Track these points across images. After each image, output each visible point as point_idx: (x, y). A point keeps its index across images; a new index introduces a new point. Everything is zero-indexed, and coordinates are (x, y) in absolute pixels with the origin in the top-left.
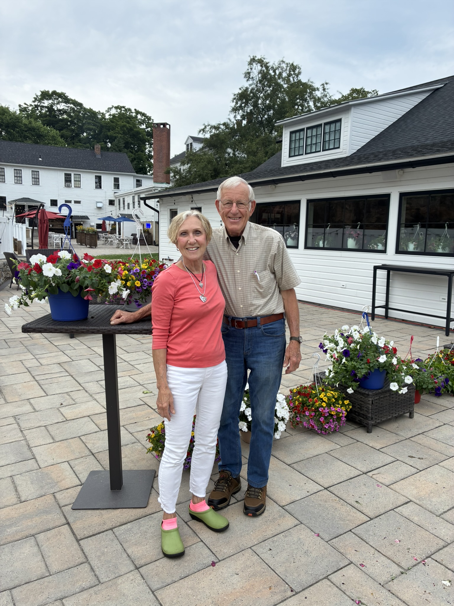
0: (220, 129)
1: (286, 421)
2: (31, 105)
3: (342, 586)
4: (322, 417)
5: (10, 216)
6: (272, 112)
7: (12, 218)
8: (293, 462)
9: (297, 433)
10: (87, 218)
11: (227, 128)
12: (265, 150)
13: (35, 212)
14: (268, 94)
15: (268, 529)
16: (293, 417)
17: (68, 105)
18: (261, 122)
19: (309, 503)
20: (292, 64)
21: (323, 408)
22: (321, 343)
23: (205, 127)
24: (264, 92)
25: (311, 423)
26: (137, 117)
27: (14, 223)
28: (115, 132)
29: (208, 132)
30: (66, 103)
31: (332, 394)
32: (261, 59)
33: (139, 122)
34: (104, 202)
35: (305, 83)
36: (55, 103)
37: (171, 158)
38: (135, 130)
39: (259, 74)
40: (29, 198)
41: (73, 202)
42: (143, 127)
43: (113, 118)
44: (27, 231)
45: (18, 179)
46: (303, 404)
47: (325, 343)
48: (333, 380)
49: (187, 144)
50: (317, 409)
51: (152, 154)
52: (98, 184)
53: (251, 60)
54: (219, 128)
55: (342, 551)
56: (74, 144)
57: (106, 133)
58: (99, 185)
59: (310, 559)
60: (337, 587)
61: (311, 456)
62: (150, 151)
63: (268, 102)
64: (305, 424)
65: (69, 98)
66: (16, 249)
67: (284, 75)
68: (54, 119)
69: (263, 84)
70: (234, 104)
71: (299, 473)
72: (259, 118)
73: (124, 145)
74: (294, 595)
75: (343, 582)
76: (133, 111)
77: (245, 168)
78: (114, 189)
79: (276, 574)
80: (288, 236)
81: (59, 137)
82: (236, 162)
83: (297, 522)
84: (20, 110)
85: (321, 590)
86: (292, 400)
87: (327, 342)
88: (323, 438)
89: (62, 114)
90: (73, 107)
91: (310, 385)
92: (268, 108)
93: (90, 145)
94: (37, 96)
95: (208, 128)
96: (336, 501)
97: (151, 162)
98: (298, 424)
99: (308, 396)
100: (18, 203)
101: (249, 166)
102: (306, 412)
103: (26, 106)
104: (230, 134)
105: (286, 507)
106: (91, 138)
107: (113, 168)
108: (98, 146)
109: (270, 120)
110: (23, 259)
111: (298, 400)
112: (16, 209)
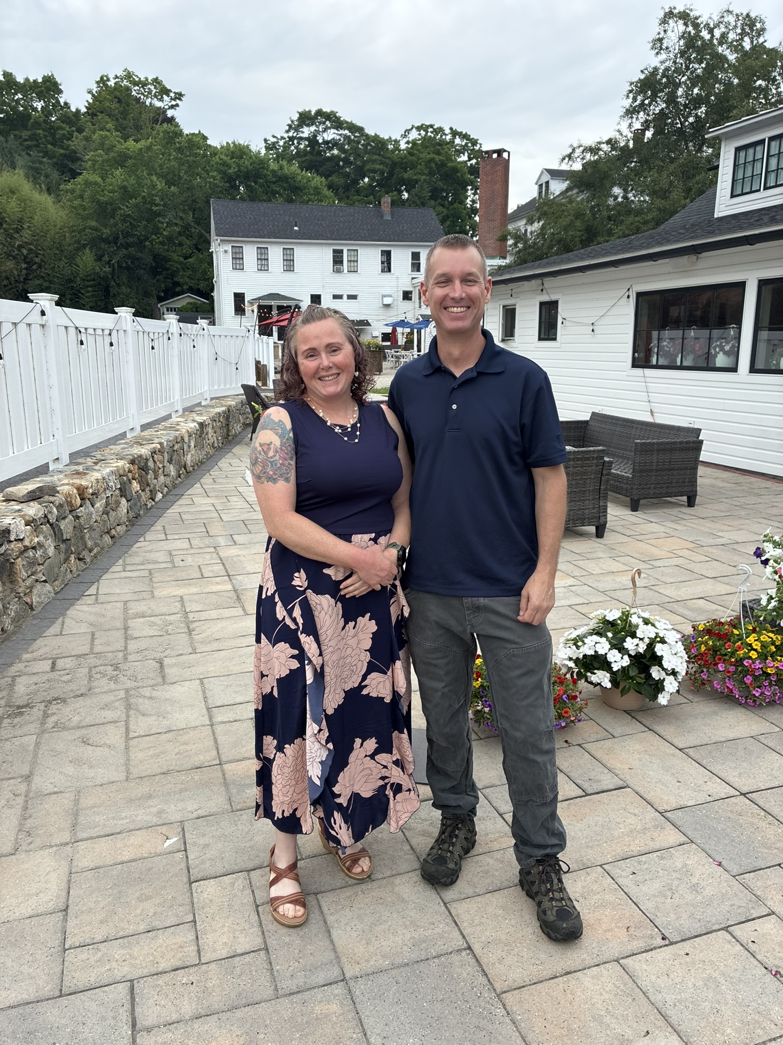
0: (601, 153)
1: (680, 678)
2: (282, 138)
3: (751, 944)
4: (748, 676)
5: (251, 326)
6: (703, 109)
7: (253, 329)
8: (688, 745)
9: (702, 699)
10: (367, 324)
11: (613, 149)
12: (686, 185)
13: (288, 316)
14: (698, 76)
15: (632, 843)
16: (695, 672)
17: (341, 132)
18: (681, 131)
19: (709, 813)
20: (748, 15)
21: (750, 661)
22: (758, 548)
23: (574, 150)
24: (688, 73)
25: (728, 685)
26: (454, 142)
27: (257, 335)
28: (416, 171)
29: (579, 160)
30: (337, 128)
31: (772, 638)
32: (684, 12)
33: (457, 151)
34: (395, 295)
35: (773, 50)
36: (321, 130)
37: (510, 211)
38: (450, 165)
39: (680, 39)
40: (278, 294)
41: (345, 297)
42: (464, 158)
43: (412, 148)
44: (276, 347)
45: (263, 262)
46: (715, 652)
47: (765, 549)
48: (775, 613)
49: (539, 183)
50: (740, 662)
51: (478, 206)
52: (386, 265)
53: (666, 15)
54: (599, 149)
55: (759, 893)
56: (348, 197)
57: (400, 175)
58: (387, 267)
59: (699, 898)
60: (742, 945)
61: (723, 739)
62: (473, 201)
63: (696, 91)
64: (715, 685)
65: (342, 119)
66: (258, 379)
67: (732, 36)
68: (319, 159)
69: (689, 59)
70: (630, 100)
71: (697, 765)
72: (677, 123)
73: (430, 194)
74: (666, 945)
75: (753, 940)
76: (447, 131)
77: (646, 222)
78: (412, 271)
79: (640, 910)
80: (718, 350)
81: (325, 189)
82: (629, 212)
83: (684, 839)
84: (265, 147)
85: (713, 945)
86: (695, 642)
87: (768, 547)
88: (748, 712)
89: (331, 149)
90: (349, 134)
91: (731, 620)
92: (696, 102)
93: (374, 198)
94: (292, 121)
95: (578, 152)
96: (760, 817)
97: (476, 221)
98: (704, 684)
99: (725, 637)
100: (263, 303)
101: (653, 219)
102: (719, 666)
103: (275, 140)
104: (618, 159)
105: (668, 815)
106: (376, 186)
107: (411, 235)
108: (387, 200)
109: (699, 126)
110: (269, 394)
111: (706, 643)
112: (259, 312)
